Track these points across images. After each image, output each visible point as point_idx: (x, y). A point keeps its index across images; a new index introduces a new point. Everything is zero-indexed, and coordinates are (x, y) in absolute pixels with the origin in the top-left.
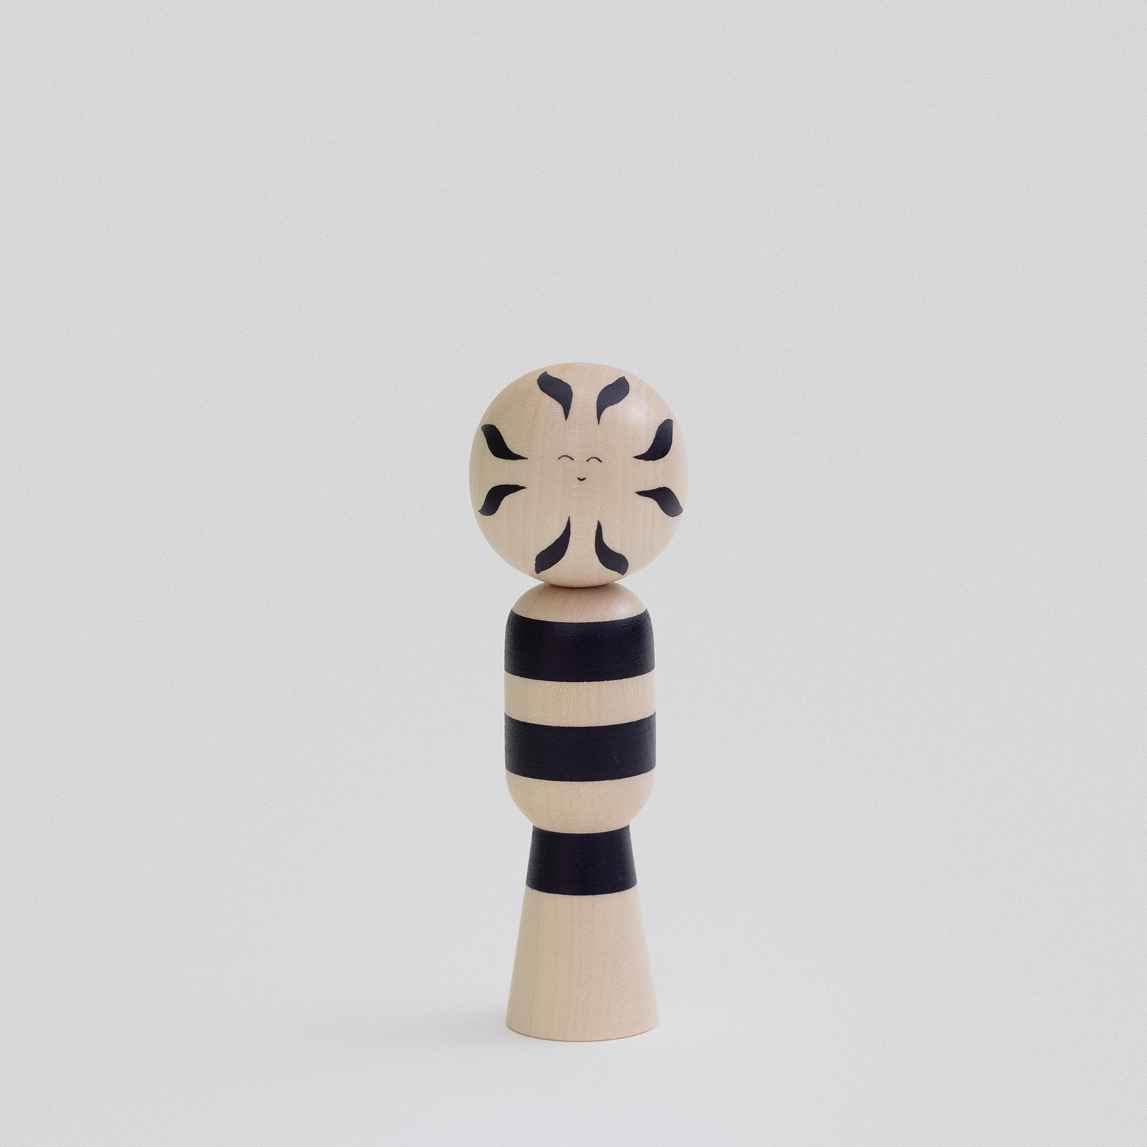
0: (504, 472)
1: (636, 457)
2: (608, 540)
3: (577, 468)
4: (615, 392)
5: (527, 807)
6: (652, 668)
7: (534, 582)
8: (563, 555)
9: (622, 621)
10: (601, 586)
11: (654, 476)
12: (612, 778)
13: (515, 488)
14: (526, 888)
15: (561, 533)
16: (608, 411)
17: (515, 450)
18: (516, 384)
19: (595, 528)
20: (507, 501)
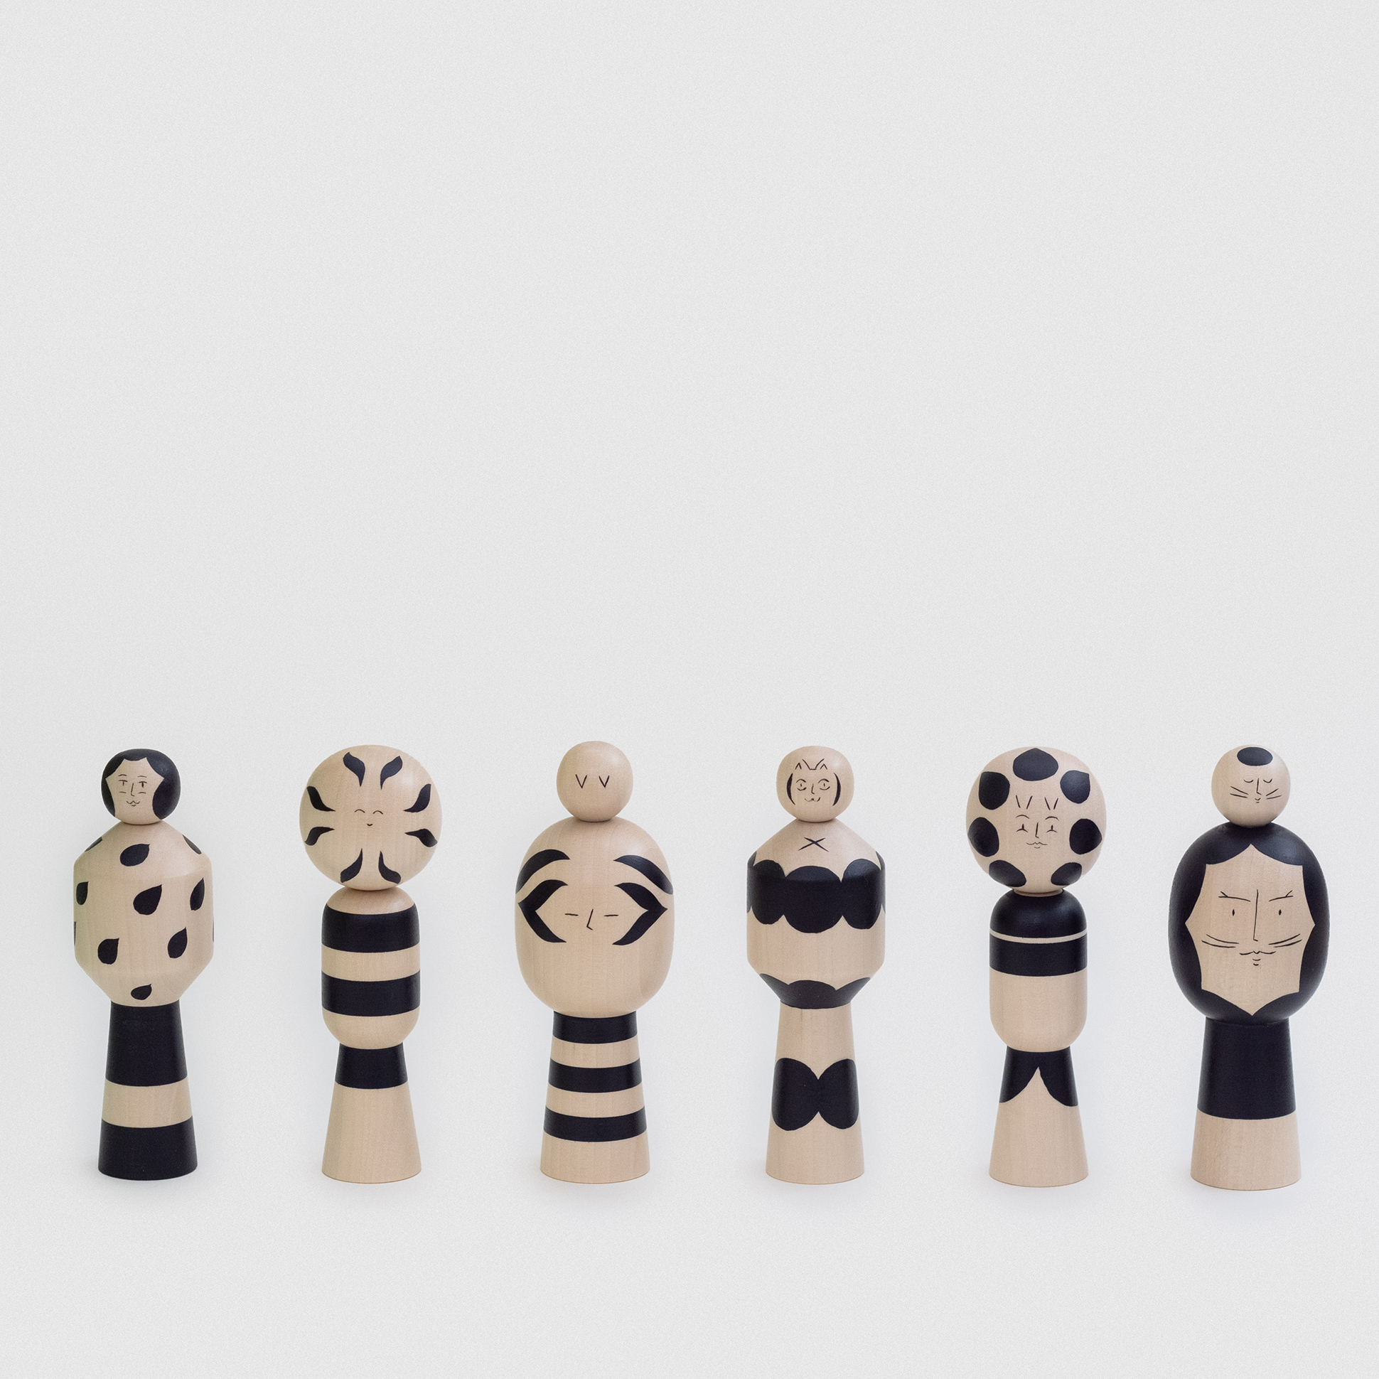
0: (321, 819)
1: (406, 810)
2: (387, 863)
3: (367, 817)
4: (394, 767)
5: (335, 1031)
6: (418, 942)
7: (341, 886)
8: (358, 873)
9: (397, 913)
10: (383, 890)
11: (419, 821)
12: (390, 1014)
13: (327, 829)
14: (335, 1085)
15: (356, 859)
16: (388, 780)
17: (327, 805)
18: (330, 759)
19: (379, 856)
20: (322, 837)
